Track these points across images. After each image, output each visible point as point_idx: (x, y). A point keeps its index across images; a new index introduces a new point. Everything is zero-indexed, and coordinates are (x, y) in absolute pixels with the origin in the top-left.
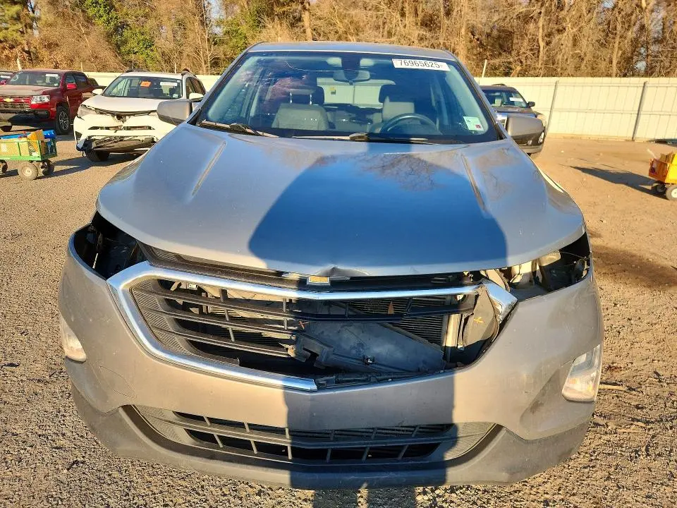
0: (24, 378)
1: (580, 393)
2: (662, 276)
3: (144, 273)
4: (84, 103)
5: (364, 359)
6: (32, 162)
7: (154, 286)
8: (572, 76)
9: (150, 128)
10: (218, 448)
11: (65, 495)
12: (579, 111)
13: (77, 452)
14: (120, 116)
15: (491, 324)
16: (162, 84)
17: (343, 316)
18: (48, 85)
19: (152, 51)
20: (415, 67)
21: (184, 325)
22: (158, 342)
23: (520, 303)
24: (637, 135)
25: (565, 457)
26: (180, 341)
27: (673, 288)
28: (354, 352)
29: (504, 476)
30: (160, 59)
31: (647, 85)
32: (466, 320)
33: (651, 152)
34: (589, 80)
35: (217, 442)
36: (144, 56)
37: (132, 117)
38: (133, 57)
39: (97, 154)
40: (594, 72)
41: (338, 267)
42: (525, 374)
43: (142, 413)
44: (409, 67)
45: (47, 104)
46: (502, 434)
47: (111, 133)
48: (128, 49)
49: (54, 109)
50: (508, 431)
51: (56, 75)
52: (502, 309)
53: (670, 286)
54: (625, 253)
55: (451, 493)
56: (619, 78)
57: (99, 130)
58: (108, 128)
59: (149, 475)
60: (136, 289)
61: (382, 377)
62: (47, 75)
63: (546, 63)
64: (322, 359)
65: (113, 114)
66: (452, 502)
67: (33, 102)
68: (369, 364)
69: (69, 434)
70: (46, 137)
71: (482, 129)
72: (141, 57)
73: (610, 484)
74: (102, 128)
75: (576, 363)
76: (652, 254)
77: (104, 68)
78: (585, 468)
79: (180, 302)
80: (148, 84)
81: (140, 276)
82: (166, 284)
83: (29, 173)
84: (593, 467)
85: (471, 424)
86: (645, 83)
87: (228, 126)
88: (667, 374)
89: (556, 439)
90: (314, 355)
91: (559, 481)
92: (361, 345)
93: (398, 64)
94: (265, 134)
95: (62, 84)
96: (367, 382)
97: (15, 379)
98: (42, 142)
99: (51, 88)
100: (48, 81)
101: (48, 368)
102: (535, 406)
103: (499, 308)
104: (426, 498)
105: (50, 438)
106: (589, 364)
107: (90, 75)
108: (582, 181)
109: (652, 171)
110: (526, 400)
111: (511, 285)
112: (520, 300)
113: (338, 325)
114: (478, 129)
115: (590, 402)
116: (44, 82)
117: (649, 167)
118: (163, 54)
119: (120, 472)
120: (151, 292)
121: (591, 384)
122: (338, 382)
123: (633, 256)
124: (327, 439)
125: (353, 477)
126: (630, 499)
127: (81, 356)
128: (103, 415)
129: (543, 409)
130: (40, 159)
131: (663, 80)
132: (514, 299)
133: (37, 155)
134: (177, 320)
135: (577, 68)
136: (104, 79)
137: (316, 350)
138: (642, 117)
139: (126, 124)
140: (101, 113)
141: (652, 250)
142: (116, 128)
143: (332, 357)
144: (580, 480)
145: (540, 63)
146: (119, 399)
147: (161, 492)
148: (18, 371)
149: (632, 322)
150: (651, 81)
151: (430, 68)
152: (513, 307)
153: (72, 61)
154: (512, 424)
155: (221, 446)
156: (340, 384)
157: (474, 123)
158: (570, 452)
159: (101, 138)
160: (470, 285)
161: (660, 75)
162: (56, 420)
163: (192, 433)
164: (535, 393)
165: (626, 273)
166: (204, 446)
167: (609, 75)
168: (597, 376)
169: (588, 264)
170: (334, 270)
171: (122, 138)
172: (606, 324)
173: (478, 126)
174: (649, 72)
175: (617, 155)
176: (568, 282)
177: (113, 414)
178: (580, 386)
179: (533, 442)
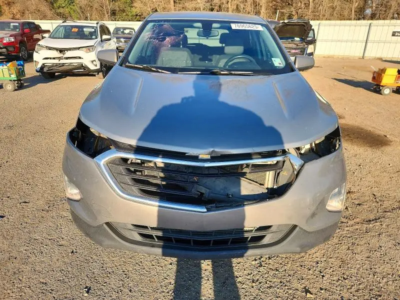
0: (34, 209)
1: (335, 207)
2: (378, 140)
3: (114, 155)
4: (39, 43)
5: (228, 195)
6: (11, 80)
7: (120, 162)
8: (329, 20)
9: (80, 58)
10: (155, 242)
11: (70, 269)
12: (332, 41)
13: (71, 247)
14: (61, 51)
15: (291, 175)
16: (85, 29)
17: (217, 174)
18: (12, 30)
19: (74, 5)
20: (243, 28)
21: (137, 181)
22: (123, 190)
23: (306, 164)
24: (366, 55)
25: (327, 239)
26: (135, 189)
27: (383, 147)
28: (222, 191)
29: (298, 249)
30: (79, 11)
31: (372, 25)
32: (279, 174)
33: (373, 67)
34: (339, 22)
35: (154, 239)
36: (69, 9)
37: (69, 51)
38: (61, 10)
39: (49, 75)
40: (342, 17)
41: (216, 150)
42: (309, 200)
43: (115, 225)
44: (240, 28)
45: (13, 42)
46: (297, 229)
47: (56, 61)
48: (58, 5)
49: (18, 46)
50: (300, 228)
51: (17, 24)
52: (297, 167)
53: (382, 146)
54: (358, 128)
55: (269, 259)
56: (356, 21)
57: (49, 60)
58: (54, 58)
59: (112, 257)
60: (110, 163)
61: (238, 204)
62: (11, 24)
63: (313, 12)
64: (206, 195)
65: (57, 49)
66: (269, 264)
67: (5, 42)
68: (230, 197)
69: (65, 238)
70: (18, 65)
71: (282, 65)
72: (67, 10)
73: (350, 252)
74: (50, 58)
75: (333, 193)
76: (373, 127)
77: (44, 17)
78: (337, 244)
79: (132, 169)
80: (76, 30)
81: (112, 156)
82: (125, 160)
83: (10, 87)
84: (340, 244)
85: (281, 225)
86: (370, 24)
87: (142, 67)
88: (379, 194)
89: (323, 230)
90: (202, 194)
91: (323, 252)
92: (225, 188)
93: (234, 26)
94: (163, 71)
95: (21, 30)
96: (231, 207)
97: (29, 210)
98: (17, 68)
99: (14, 33)
100: (12, 27)
101: (46, 203)
102: (313, 215)
103: (295, 167)
104: (256, 262)
105: (56, 240)
106: (339, 193)
107: (37, 22)
108: (334, 85)
109: (374, 78)
110: (309, 212)
111: (300, 154)
112: (305, 163)
113: (214, 179)
114: (280, 65)
115: (339, 212)
116: (9, 28)
117: (372, 76)
118: (81, 8)
119: (96, 256)
120: (118, 165)
121: (340, 203)
122: (216, 207)
123: (362, 129)
124: (211, 235)
125: (224, 253)
126: (359, 259)
127: (78, 197)
128: (94, 227)
129: (317, 216)
130: (16, 79)
131: (381, 22)
132: (303, 162)
133: (14, 77)
134: (133, 179)
135: (332, 15)
136: (45, 25)
137: (203, 191)
138: (369, 44)
139: (65, 56)
140: (50, 49)
141: (372, 126)
142: (59, 58)
143: (212, 195)
144: (334, 250)
145: (310, 11)
146: (103, 219)
147: (120, 265)
148: (30, 205)
149: (361, 166)
150: (374, 22)
151: (252, 29)
152: (302, 166)
153: (23, 13)
154: (302, 224)
155: (157, 240)
156: (218, 208)
157: (278, 62)
158: (330, 236)
159: (50, 64)
160: (281, 156)
161: (379, 19)
162: (57, 231)
163: (142, 235)
164: (313, 208)
165: (358, 139)
166: (148, 241)
167: (350, 19)
168: (343, 199)
169: (340, 141)
170: (213, 151)
171: (63, 65)
172: (348, 168)
173: (280, 64)
174: (373, 17)
175: (354, 67)
176: (329, 152)
177: (100, 227)
178: (335, 204)
179: (312, 233)
